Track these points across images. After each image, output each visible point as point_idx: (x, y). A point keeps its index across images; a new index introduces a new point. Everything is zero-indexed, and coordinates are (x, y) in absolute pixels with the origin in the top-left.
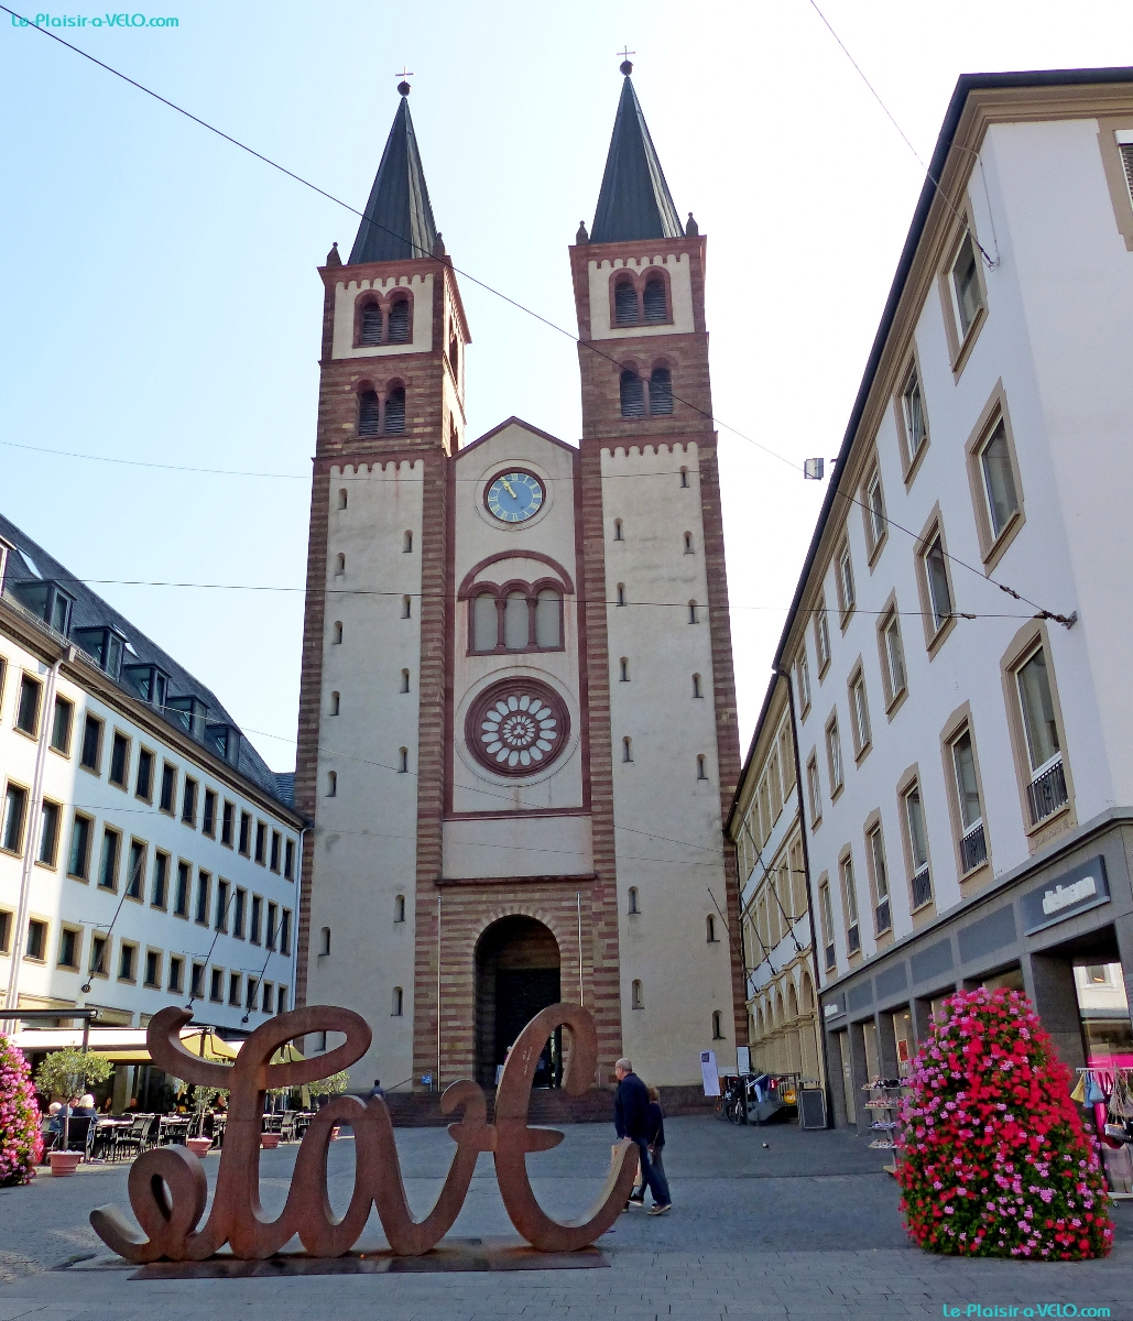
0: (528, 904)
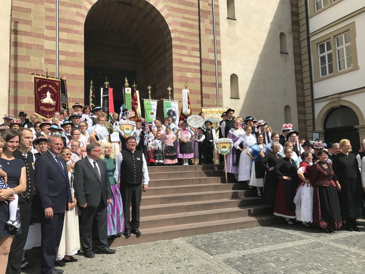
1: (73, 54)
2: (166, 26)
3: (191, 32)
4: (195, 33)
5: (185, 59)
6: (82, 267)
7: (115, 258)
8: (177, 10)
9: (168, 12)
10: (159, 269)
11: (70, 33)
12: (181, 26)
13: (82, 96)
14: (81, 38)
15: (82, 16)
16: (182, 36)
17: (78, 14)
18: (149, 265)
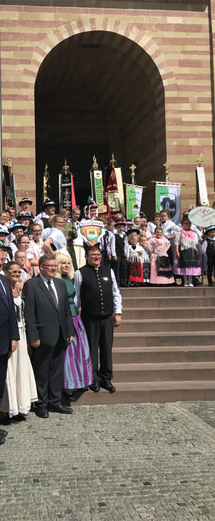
0: (117, 17)
1: (21, 130)
2: (156, 70)
3: (197, 73)
4: (204, 73)
5: (185, 118)
6: (32, 430)
7: (78, 423)
8: (174, 41)
9: (158, 48)
10: (143, 451)
11: (17, 100)
12: (180, 66)
13: (33, 187)
14: (31, 105)
15: (31, 73)
16: (181, 82)
17: (26, 72)
18: (127, 441)
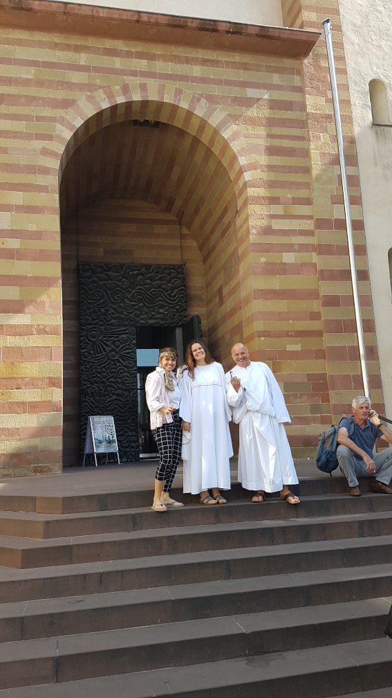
0: (177, 84)
1: (37, 235)
2: (233, 157)
3: (289, 165)
5: (277, 225)
8: (256, 121)
9: (236, 128)
11: (30, 191)
12: (266, 154)
13: (57, 321)
14: (54, 200)
15: (54, 154)
17: (45, 152)
